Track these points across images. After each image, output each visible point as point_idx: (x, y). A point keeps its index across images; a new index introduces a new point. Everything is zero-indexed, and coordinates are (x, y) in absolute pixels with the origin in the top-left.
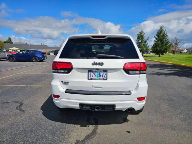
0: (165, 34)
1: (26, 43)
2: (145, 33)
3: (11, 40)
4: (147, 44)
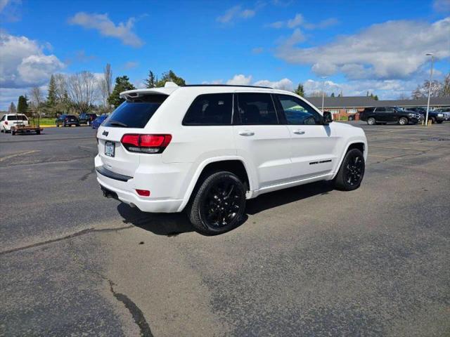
1: (333, 94)
3: (302, 90)
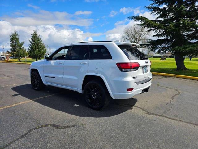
0: (40, 39)
2: (19, 36)
4: (23, 48)
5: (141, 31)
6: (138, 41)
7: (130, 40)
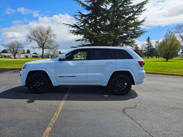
5: (47, 33)
6: (45, 42)
7: (36, 40)
